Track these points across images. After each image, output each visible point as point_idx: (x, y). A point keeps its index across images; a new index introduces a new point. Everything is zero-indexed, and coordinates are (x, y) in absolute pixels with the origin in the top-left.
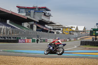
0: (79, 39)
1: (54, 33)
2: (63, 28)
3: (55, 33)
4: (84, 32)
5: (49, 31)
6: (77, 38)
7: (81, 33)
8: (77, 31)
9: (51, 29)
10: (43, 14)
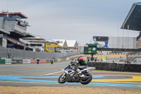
0: (68, 59)
1: (32, 50)
2: (45, 43)
3: (34, 50)
4: (75, 48)
5: (25, 47)
6: (66, 57)
7: (71, 50)
8: (66, 48)
9: (27, 45)
10: (17, 22)
